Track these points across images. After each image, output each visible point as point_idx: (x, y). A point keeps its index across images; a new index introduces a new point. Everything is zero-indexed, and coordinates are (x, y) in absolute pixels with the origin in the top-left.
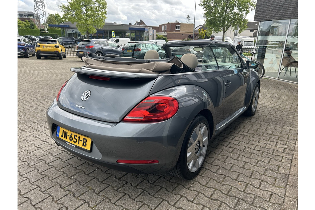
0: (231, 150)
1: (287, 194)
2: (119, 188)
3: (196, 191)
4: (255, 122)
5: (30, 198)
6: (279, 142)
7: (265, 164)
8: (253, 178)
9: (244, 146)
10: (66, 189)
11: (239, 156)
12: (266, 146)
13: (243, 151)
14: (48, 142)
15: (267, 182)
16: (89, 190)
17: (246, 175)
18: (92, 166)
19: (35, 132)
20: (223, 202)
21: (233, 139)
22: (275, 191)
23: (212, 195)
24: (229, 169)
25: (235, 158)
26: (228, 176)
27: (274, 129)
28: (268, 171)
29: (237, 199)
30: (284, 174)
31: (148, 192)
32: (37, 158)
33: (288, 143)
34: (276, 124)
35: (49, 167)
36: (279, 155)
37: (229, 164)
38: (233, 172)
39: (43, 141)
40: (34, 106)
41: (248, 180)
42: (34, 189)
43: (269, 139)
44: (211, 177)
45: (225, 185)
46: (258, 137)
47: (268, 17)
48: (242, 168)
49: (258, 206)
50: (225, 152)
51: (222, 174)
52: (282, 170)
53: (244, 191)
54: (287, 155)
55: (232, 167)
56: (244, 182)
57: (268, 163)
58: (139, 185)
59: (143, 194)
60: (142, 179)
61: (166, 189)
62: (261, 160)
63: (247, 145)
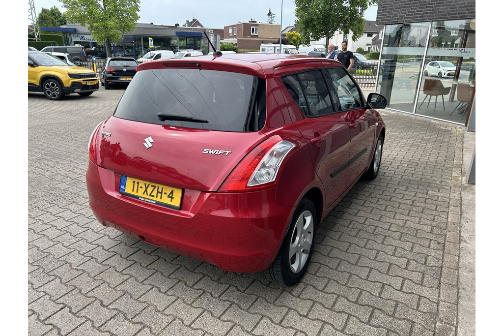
0: (354, 232)
1: (442, 298)
2: (193, 302)
3: (309, 299)
4: (387, 185)
5: (56, 325)
6: (424, 216)
7: (407, 252)
8: (391, 276)
9: (374, 226)
11: (368, 241)
12: (405, 223)
13: (373, 233)
14: (68, 232)
15: (412, 281)
16: (147, 307)
17: (381, 271)
18: (146, 267)
19: (44, 215)
20: (351, 315)
21: (356, 214)
22: (423, 293)
23: (333, 306)
24: (354, 262)
25: (362, 244)
26: (354, 274)
27: (415, 196)
28: (413, 263)
29: (371, 309)
30: (435, 266)
32: (56, 259)
33: (436, 217)
34: (417, 189)
36: (425, 238)
37: (355, 255)
39: (60, 230)
41: (384, 279)
42: (60, 310)
43: (409, 213)
44: (329, 277)
45: (352, 288)
46: (393, 210)
47: (398, 19)
48: (374, 260)
49: (403, 317)
50: (347, 237)
51: (346, 272)
52: (431, 260)
53: (380, 295)
54: (436, 237)
55: (359, 259)
56: (379, 282)
57: (411, 250)
58: (224, 295)
59: (231, 308)
60: (227, 286)
61: (265, 299)
62: (401, 246)
63: (377, 223)
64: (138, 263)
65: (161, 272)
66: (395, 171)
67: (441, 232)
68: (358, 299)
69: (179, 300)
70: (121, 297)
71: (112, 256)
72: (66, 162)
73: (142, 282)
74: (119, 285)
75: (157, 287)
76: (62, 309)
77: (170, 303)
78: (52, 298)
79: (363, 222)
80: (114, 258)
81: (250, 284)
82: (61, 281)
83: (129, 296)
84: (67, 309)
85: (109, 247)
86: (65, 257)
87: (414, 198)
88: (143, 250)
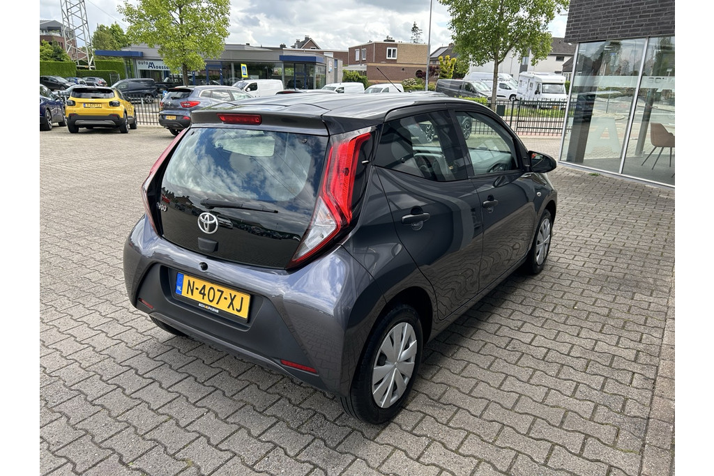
0: (514, 358)
1: (645, 469)
2: (257, 462)
3: (434, 465)
4: (570, 285)
6: (625, 334)
7: (595, 392)
8: (566, 430)
9: (546, 348)
10: (134, 466)
11: (534, 372)
12: (595, 345)
13: (543, 360)
14: (91, 346)
15: (599, 440)
16: (186, 468)
17: (551, 422)
18: (194, 404)
19: (62, 320)
21: (519, 329)
22: (616, 461)
24: (510, 406)
25: (525, 378)
26: (508, 426)
27: (614, 301)
28: (602, 411)
30: (638, 417)
31: (323, 470)
32: (67, 388)
33: (644, 336)
34: (618, 290)
35: (92, 409)
36: (624, 370)
37: (512, 394)
38: (521, 414)
39: (80, 342)
40: (61, 254)
41: (556, 435)
42: (59, 467)
43: (603, 328)
44: (469, 429)
45: (502, 448)
46: (577, 324)
47: (598, 34)
48: (541, 403)
50: (502, 364)
51: (495, 421)
52: (633, 406)
53: (546, 462)
54: (643, 369)
55: (517, 401)
56: (546, 440)
57: (602, 389)
58: (303, 453)
60: (311, 438)
61: (366, 461)
62: (585, 382)
63: (551, 343)
64: (184, 396)
65: (214, 412)
66: (586, 262)
67: (651, 361)
69: (236, 458)
70: (150, 449)
73: (185, 427)
74: (151, 430)
75: (205, 436)
76: (62, 465)
77: (221, 463)
78: (52, 447)
79: (529, 340)
80: (149, 387)
81: (346, 437)
82: (68, 421)
83: (162, 450)
84: (69, 466)
85: (145, 371)
86: (80, 384)
87: (612, 306)
88: (193, 376)
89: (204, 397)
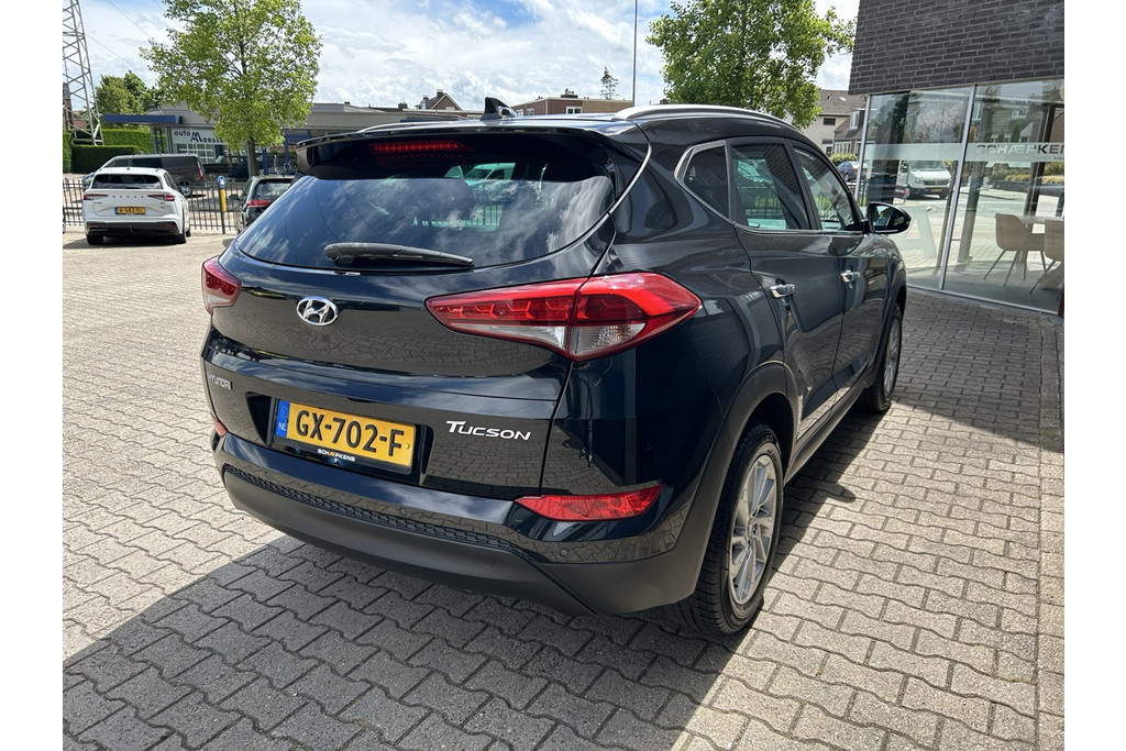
0: (827, 557)
1: (1042, 704)
2: (467, 720)
3: (735, 711)
4: (893, 450)
6: (985, 518)
7: (953, 601)
8: (922, 655)
9: (872, 541)
10: (279, 734)
11: (860, 577)
12: (943, 535)
14: (174, 562)
15: (972, 668)
16: (360, 733)
17: (897, 645)
18: (354, 641)
21: (829, 515)
22: (1000, 695)
23: (793, 726)
24: (833, 624)
25: (849, 586)
26: (835, 653)
27: (960, 472)
28: (968, 626)
29: (882, 733)
30: (1022, 633)
33: (1013, 521)
34: (964, 456)
35: (196, 656)
36: (991, 568)
37: (833, 608)
38: (851, 635)
39: (156, 557)
43: (950, 510)
46: (913, 506)
50: (811, 567)
52: (1010, 618)
53: (900, 701)
54: (1018, 566)
55: (843, 618)
56: (895, 671)
57: (963, 597)
58: (536, 703)
59: (555, 735)
61: (633, 712)
62: (937, 588)
63: (879, 534)
64: (336, 631)
65: (388, 652)
67: (1027, 554)
68: (849, 710)
69: (434, 716)
70: (299, 709)
71: (276, 616)
72: (166, 407)
73: (346, 675)
75: (381, 687)
76: (164, 738)
77: (412, 723)
78: (141, 713)
79: (845, 532)
80: (279, 619)
81: (597, 678)
82: (160, 674)
83: (318, 708)
84: (175, 738)
85: (268, 596)
86: (167, 619)
87: (958, 479)
88: (344, 601)
89: (368, 630)
